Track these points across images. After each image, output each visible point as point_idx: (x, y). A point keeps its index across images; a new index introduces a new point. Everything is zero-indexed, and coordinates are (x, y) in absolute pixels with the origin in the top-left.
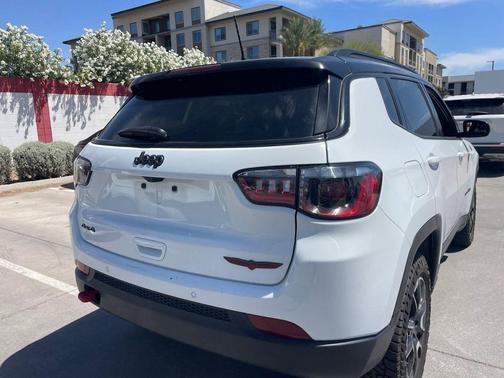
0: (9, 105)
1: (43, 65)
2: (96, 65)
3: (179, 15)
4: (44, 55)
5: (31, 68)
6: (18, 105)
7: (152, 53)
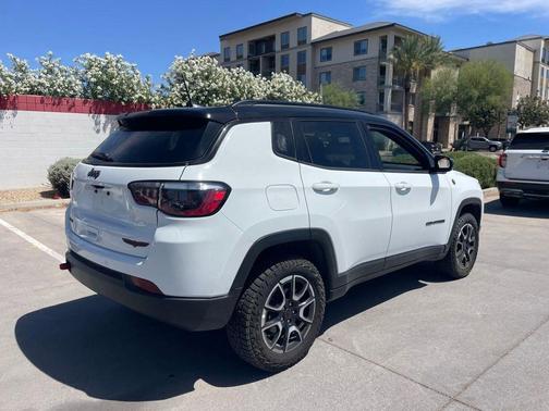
0: (102, 125)
1: (133, 90)
2: (182, 89)
3: (285, 35)
4: (135, 81)
5: (123, 93)
6: (109, 126)
7: (238, 78)
